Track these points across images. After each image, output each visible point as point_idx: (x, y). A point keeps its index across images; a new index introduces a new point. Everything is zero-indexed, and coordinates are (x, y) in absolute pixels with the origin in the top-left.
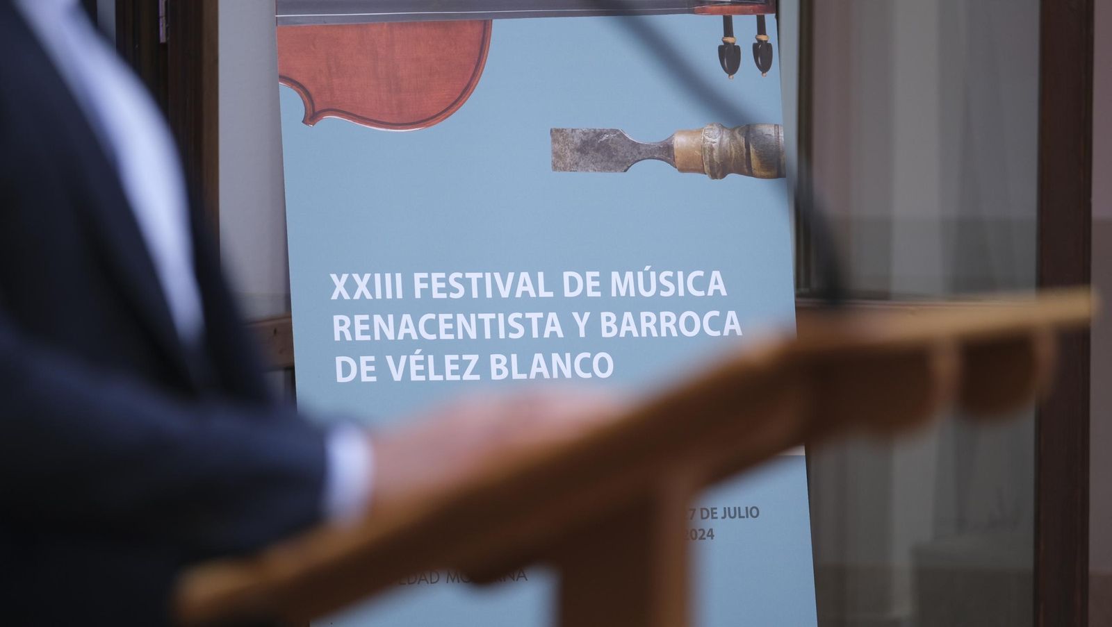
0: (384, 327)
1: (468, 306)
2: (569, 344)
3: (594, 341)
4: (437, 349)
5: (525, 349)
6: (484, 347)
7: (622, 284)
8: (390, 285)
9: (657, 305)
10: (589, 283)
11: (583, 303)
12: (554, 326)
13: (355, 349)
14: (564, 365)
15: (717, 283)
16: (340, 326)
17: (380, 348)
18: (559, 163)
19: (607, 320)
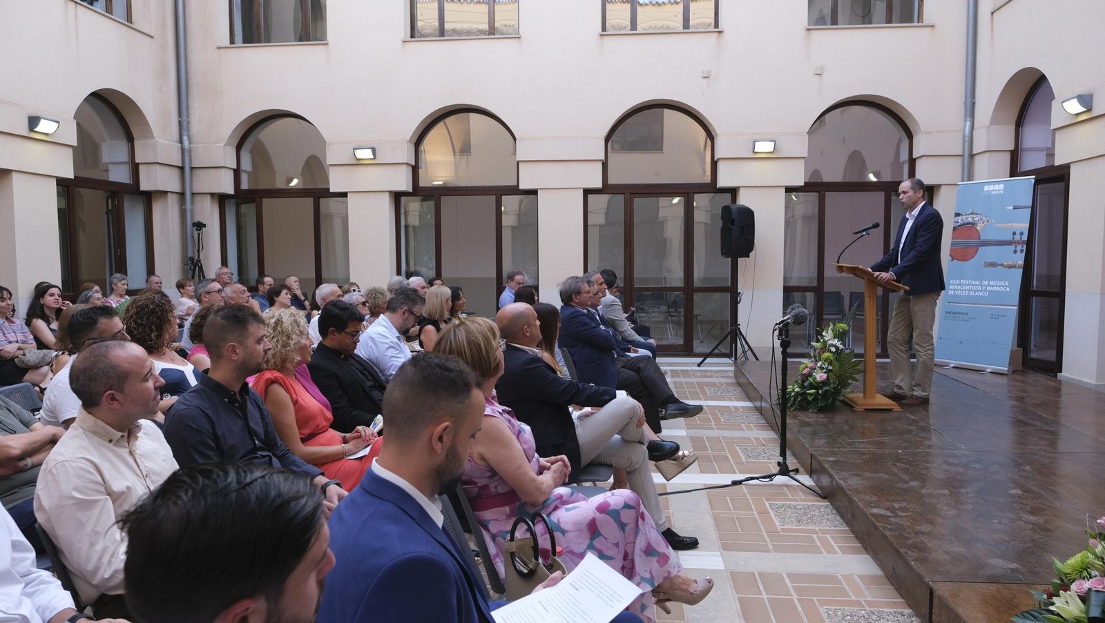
0: (956, 287)
1: (968, 285)
2: (982, 291)
3: (986, 290)
4: (963, 290)
5: (975, 291)
6: (969, 291)
7: (991, 283)
8: (958, 282)
9: (996, 286)
10: (986, 283)
11: (985, 285)
12: (980, 288)
13: (952, 290)
14: (980, 294)
15: (1007, 283)
16: (951, 287)
17: (955, 290)
18: (985, 266)
19: (988, 288)
